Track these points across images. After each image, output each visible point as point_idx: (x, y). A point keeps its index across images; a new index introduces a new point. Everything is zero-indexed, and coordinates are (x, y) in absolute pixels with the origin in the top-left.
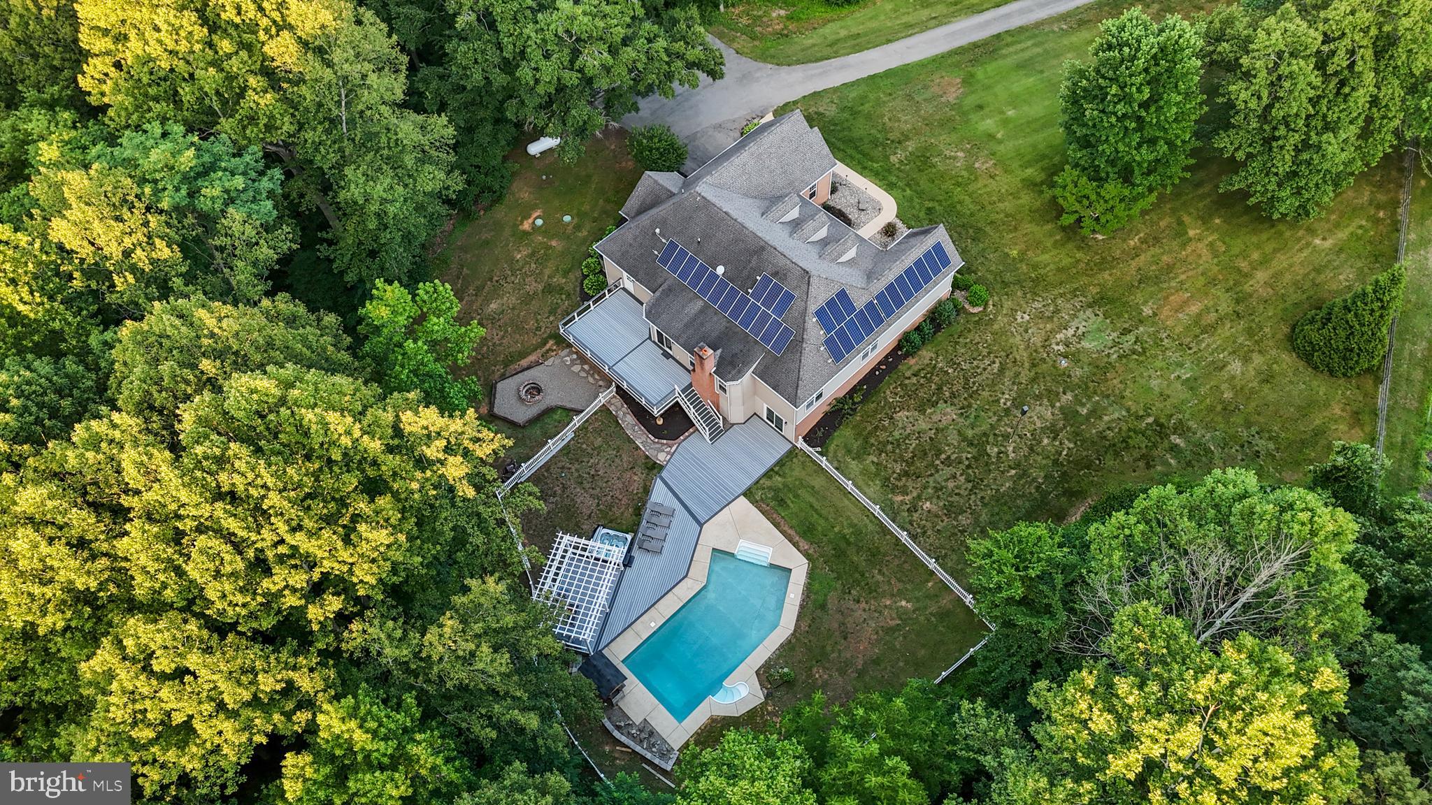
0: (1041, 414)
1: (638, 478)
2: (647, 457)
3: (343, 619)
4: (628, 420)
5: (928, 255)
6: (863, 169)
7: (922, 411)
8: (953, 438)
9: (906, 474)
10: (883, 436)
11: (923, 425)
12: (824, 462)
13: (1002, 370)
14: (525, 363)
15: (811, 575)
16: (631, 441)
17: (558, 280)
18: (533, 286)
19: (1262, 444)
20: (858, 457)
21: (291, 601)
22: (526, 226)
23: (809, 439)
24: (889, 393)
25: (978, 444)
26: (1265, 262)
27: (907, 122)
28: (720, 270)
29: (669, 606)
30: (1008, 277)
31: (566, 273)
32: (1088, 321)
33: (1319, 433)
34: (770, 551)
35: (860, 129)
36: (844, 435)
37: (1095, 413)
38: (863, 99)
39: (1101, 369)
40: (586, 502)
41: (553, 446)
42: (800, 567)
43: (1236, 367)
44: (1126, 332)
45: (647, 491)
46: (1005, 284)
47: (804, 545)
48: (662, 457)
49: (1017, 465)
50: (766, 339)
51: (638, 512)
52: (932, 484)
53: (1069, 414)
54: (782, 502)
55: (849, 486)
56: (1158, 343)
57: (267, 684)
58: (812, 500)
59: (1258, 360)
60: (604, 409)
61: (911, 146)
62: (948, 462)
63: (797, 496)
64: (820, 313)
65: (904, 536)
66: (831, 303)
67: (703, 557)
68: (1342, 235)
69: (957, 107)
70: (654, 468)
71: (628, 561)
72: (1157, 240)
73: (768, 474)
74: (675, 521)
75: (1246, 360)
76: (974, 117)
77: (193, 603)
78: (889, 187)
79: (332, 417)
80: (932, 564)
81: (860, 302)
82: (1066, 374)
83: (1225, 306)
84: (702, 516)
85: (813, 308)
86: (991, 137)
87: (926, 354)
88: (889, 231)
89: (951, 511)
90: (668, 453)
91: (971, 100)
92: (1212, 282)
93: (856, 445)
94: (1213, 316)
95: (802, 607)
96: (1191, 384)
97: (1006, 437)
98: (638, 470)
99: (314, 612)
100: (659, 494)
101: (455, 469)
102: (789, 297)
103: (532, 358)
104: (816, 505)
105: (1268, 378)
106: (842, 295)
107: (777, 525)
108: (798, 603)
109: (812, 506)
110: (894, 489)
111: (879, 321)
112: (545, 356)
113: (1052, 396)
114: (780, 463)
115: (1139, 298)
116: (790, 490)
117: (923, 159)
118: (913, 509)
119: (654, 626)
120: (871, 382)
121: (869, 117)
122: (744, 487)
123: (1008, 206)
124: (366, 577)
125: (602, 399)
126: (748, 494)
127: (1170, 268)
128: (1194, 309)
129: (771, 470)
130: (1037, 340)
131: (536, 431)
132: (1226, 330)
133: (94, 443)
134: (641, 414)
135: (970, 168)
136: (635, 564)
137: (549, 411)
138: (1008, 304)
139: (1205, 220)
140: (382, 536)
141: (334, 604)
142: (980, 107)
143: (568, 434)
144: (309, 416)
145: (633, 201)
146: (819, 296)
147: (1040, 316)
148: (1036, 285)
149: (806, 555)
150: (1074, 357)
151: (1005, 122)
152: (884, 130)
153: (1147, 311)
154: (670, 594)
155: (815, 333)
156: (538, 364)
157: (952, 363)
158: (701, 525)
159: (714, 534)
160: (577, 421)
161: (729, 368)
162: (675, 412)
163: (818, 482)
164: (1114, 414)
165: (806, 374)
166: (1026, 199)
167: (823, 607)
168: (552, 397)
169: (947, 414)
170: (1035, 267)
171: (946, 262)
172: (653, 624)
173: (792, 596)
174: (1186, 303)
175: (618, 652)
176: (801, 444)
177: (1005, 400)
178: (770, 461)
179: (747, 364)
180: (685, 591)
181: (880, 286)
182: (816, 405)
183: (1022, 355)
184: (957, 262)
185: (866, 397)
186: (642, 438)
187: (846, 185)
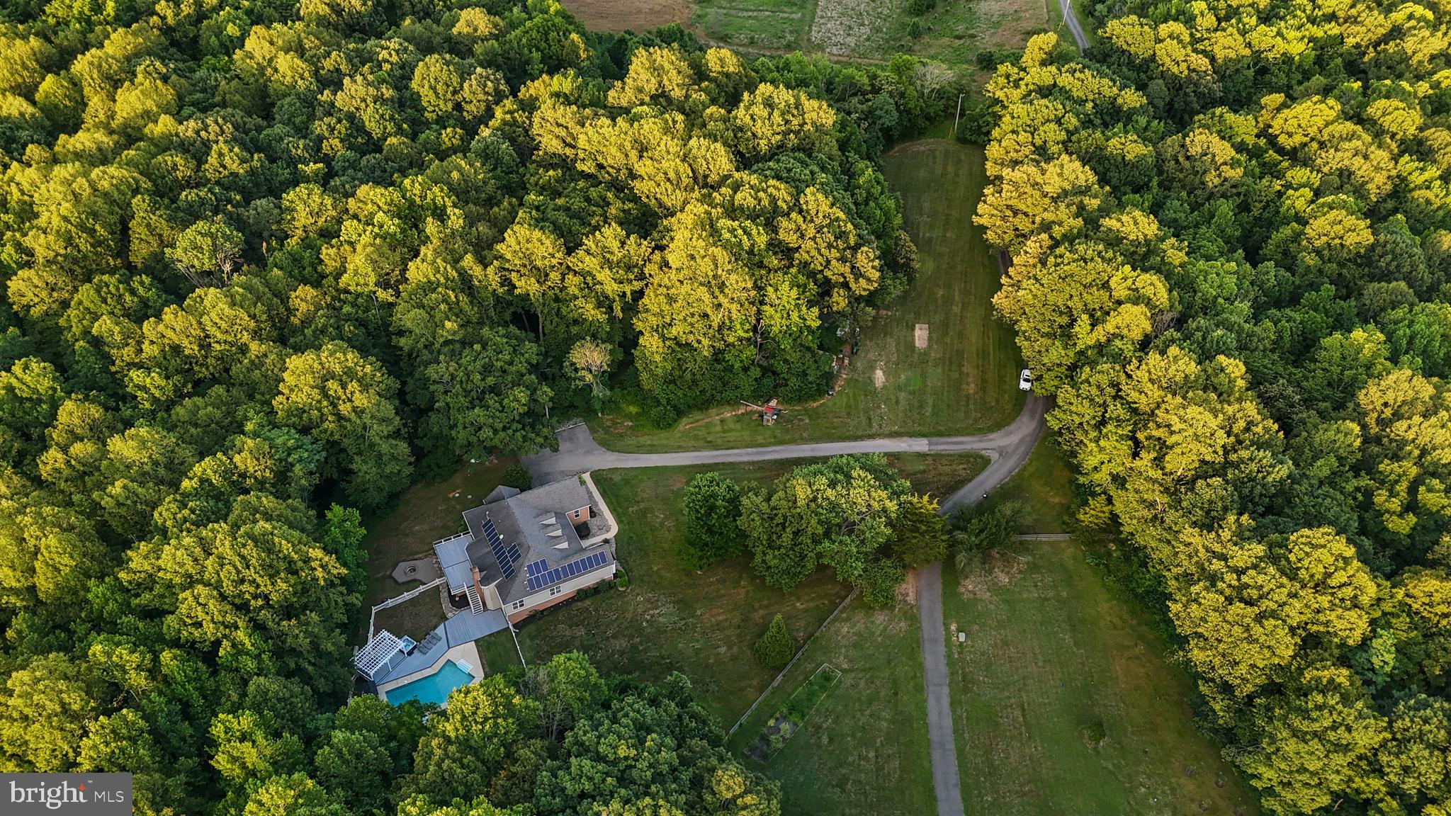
0: (621, 644)
1: (435, 620)
2: (444, 613)
3: (262, 607)
4: (444, 595)
5: (595, 556)
6: (613, 510)
7: (571, 627)
8: (577, 642)
9: (548, 652)
10: (548, 633)
11: (567, 633)
12: (516, 637)
13: (616, 619)
16: (440, 604)
17: (451, 524)
19: (713, 687)
20: (532, 639)
21: (247, 596)
22: (451, 495)
23: (514, 626)
24: (562, 614)
26: (767, 607)
27: (648, 493)
28: (502, 537)
29: (417, 676)
30: (646, 578)
31: (455, 521)
32: (670, 608)
33: (742, 689)
34: (472, 667)
35: (625, 491)
36: (532, 628)
37: (645, 651)
38: (635, 477)
39: (660, 632)
40: (408, 624)
41: (407, 596)
42: (479, 676)
43: (723, 650)
44: (683, 619)
45: (435, 627)
46: (642, 581)
47: (487, 668)
48: (449, 614)
50: (505, 572)
51: (426, 635)
53: (633, 647)
54: (488, 649)
55: (520, 650)
56: (694, 628)
57: (229, 618)
58: (502, 652)
59: (735, 649)
60: (436, 587)
61: (642, 505)
63: (496, 648)
64: (531, 566)
66: (536, 564)
67: (442, 661)
68: (812, 605)
70: (444, 618)
71: (410, 653)
72: (724, 581)
73: (489, 636)
74: (440, 643)
75: (730, 647)
77: (218, 586)
78: (619, 522)
79: (284, 542)
81: (551, 567)
82: (643, 629)
83: (736, 621)
84: (452, 643)
85: (527, 563)
87: (588, 602)
88: (606, 541)
90: (453, 613)
92: (737, 608)
93: (533, 633)
94: (727, 624)
96: (697, 651)
97: (600, 649)
98: (437, 617)
99: (253, 602)
100: (440, 631)
101: (319, 573)
102: (520, 556)
103: (418, 556)
104: (502, 654)
105: (734, 659)
106: (543, 561)
107: (481, 657)
109: (500, 655)
110: (539, 657)
111: (560, 579)
112: (423, 557)
113: (631, 637)
114: (498, 632)
115: (699, 605)
116: (495, 645)
117: (643, 513)
120: (556, 608)
121: (632, 486)
122: (477, 638)
123: (666, 546)
124: (274, 597)
125: (437, 582)
126: (475, 641)
127: (722, 596)
128: (721, 618)
129: (493, 634)
130: (640, 611)
131: (403, 588)
132: (730, 632)
133: (212, 530)
134: (450, 594)
135: (662, 524)
136: (412, 655)
137: (415, 580)
138: (638, 591)
140: (284, 586)
141: (260, 602)
143: (416, 592)
144: (276, 540)
145: (489, 498)
146: (533, 559)
147: (649, 601)
148: (656, 586)
149: (486, 673)
150: (651, 623)
152: (636, 494)
153: (699, 612)
154: (420, 672)
155: (525, 575)
156: (419, 559)
157: (596, 610)
158: (449, 648)
159: (452, 654)
160: (422, 588)
161: (488, 579)
162: (464, 596)
163: (509, 645)
164: (653, 653)
165: (513, 591)
166: (677, 545)
168: (418, 576)
170: (661, 578)
171: (604, 561)
172: (406, 682)
174: (719, 614)
175: (384, 687)
176: (511, 627)
177: (609, 633)
178: (494, 630)
179: (492, 581)
180: (427, 672)
181: (565, 563)
182: (520, 609)
183: (629, 615)
185: (551, 613)
186: (446, 604)
187: (601, 515)
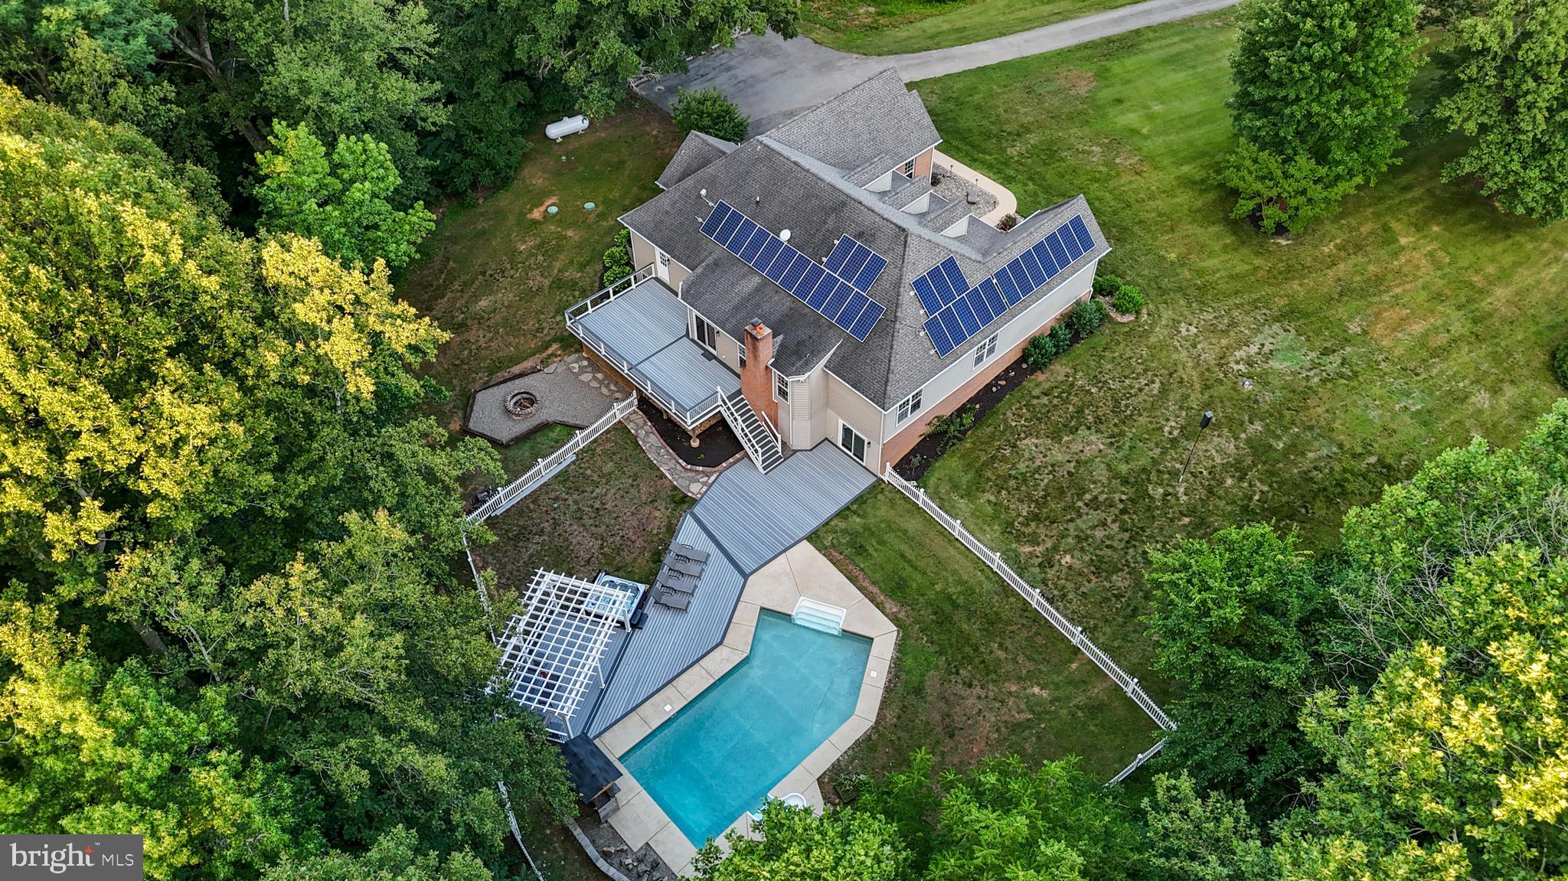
0: (1218, 448)
1: (660, 515)
2: (675, 488)
4: (651, 441)
5: (1064, 230)
6: (972, 162)
7: (1056, 437)
8: (1101, 473)
9: (1035, 517)
10: (1003, 468)
11: (1058, 455)
12: (922, 498)
13: (1164, 391)
14: (516, 369)
15: (901, 647)
16: (653, 467)
17: (572, 274)
18: (537, 280)
20: (968, 494)
22: (536, 214)
23: (901, 468)
24: (1010, 413)
25: (1137, 482)
26: (1504, 277)
27: (1027, 114)
28: (785, 235)
29: (693, 683)
30: (1165, 283)
31: (582, 267)
32: (1274, 336)
34: (842, 613)
35: (968, 120)
36: (949, 466)
37: (1296, 448)
38: (972, 91)
39: (1299, 396)
40: (584, 543)
41: (546, 469)
42: (885, 636)
43: (1482, 399)
44: (1326, 352)
45: (672, 530)
46: (1163, 291)
47: (892, 606)
48: (695, 489)
49: (1191, 511)
50: (845, 320)
51: (657, 559)
52: (1072, 532)
53: (1259, 449)
54: (861, 550)
55: (957, 528)
56: (1373, 365)
58: (904, 547)
59: (1510, 392)
60: (620, 427)
61: (1033, 139)
62: (1094, 504)
63: (882, 542)
64: (920, 285)
65: (1035, 597)
66: (935, 273)
67: (746, 618)
69: (1090, 100)
70: (683, 502)
71: (638, 621)
72: (1359, 248)
73: (843, 513)
74: (709, 570)
75: (1495, 391)
76: (1113, 111)
78: (1007, 181)
80: (1076, 636)
81: (974, 278)
82: (1252, 400)
83: (1459, 326)
84: (747, 564)
85: (910, 277)
86: (1134, 132)
87: (1060, 369)
88: (1007, 224)
89: (1100, 568)
90: (704, 484)
91: (1106, 94)
92: (1439, 297)
93: (965, 479)
94: (1442, 339)
95: (887, 690)
96: (1424, 418)
97: (1174, 474)
98: (661, 504)
100: (689, 535)
101: (339, 349)
102: (879, 263)
103: (527, 364)
104: (909, 553)
105: (1528, 414)
106: (950, 265)
107: (853, 580)
108: (882, 683)
109: (903, 556)
110: (1019, 537)
111: (1000, 309)
112: (545, 362)
113: (1234, 425)
114: (860, 500)
115: (1341, 311)
116: (873, 534)
117: (1050, 152)
118: (1047, 563)
119: (670, 709)
120: (986, 401)
121: (978, 108)
122: (808, 530)
123: (1161, 203)
125: (618, 411)
126: (813, 538)
127: (1379, 280)
128: (1418, 328)
129: (847, 508)
130: (1210, 357)
131: (525, 451)
132: (1463, 356)
134: (670, 431)
135: (1109, 164)
136: (649, 625)
137: (546, 426)
138: (1167, 314)
139: (1419, 227)
140: (197, 422)
142: (1119, 101)
143: (566, 455)
145: (673, 169)
146: (919, 264)
147: (1213, 329)
148: (1201, 293)
149: (894, 619)
150: (1263, 380)
151: (1151, 117)
152: (999, 122)
153: (1354, 328)
154: (696, 667)
155: (912, 312)
156: (534, 371)
157: (1096, 380)
158: (746, 577)
159: (762, 590)
160: (581, 439)
161: (792, 358)
162: (718, 430)
163: (912, 525)
164: (1323, 450)
165: (899, 366)
166: (1184, 198)
167: (918, 691)
168: (549, 411)
169: (1092, 443)
170: (1200, 273)
171: (1088, 244)
172: (668, 708)
173: (874, 674)
174: (1405, 321)
175: (615, 744)
176: (890, 476)
177: (1171, 428)
178: (846, 497)
179: (817, 354)
180: (719, 662)
181: (1001, 261)
182: (912, 418)
183: (1190, 374)
184: (1102, 248)
185: (979, 418)
186: (668, 464)
187: (951, 177)
